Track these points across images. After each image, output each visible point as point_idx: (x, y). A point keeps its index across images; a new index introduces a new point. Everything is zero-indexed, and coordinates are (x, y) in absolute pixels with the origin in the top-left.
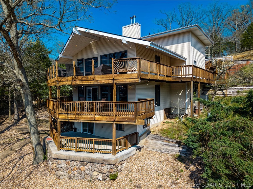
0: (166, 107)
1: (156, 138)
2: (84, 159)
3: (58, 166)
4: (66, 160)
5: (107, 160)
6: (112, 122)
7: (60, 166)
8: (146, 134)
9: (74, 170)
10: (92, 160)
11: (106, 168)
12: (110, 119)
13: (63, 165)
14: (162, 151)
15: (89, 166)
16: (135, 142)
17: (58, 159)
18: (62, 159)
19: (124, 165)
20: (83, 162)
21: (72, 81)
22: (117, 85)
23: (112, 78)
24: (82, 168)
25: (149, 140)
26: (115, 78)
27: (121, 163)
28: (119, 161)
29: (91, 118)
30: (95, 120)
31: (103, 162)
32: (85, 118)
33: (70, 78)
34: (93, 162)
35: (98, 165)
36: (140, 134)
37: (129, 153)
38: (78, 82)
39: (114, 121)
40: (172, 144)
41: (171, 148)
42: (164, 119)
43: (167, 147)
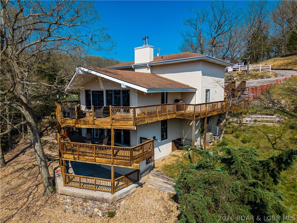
0: (175, 138)
1: (157, 175)
2: (86, 197)
3: (64, 200)
4: (70, 196)
5: (105, 199)
6: (111, 165)
7: (65, 201)
8: (149, 170)
9: (77, 206)
10: (93, 197)
11: (105, 206)
12: (109, 162)
13: (68, 201)
14: (161, 189)
15: (90, 203)
16: (136, 179)
17: (64, 195)
18: (67, 195)
19: (122, 203)
20: (85, 199)
21: (75, 123)
22: (115, 130)
23: (110, 124)
24: (85, 204)
25: (151, 177)
26: (113, 124)
27: (119, 201)
28: (117, 200)
29: (92, 159)
30: (95, 162)
31: (103, 200)
34: (94, 200)
35: (98, 203)
36: (141, 171)
37: (129, 191)
38: (80, 125)
39: (112, 164)
40: (171, 183)
42: (173, 150)
43: (166, 185)
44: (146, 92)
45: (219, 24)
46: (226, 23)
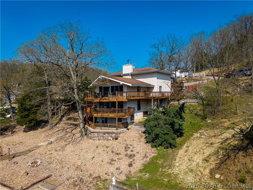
1: (136, 125)
2: (105, 132)
3: (94, 135)
4: (97, 133)
5: (114, 132)
6: (116, 117)
7: (95, 135)
8: (132, 123)
9: (101, 137)
10: (108, 132)
11: (114, 135)
13: (96, 135)
14: (138, 130)
15: (107, 135)
16: (126, 126)
17: (94, 133)
18: (95, 133)
19: (121, 135)
20: (104, 133)
21: (100, 100)
22: (118, 102)
23: (116, 99)
24: (104, 136)
25: (133, 126)
26: (117, 99)
27: (120, 133)
28: (119, 133)
29: (108, 115)
30: (109, 116)
31: (113, 133)
32: (105, 115)
33: (99, 99)
34: (108, 133)
35: (111, 134)
36: (129, 123)
37: (123, 130)
38: (102, 100)
39: (117, 117)
40: (142, 127)
41: (141, 129)
42: (143, 117)
43: (140, 129)
44: (131, 86)
45: (172, 48)
46: (176, 47)
